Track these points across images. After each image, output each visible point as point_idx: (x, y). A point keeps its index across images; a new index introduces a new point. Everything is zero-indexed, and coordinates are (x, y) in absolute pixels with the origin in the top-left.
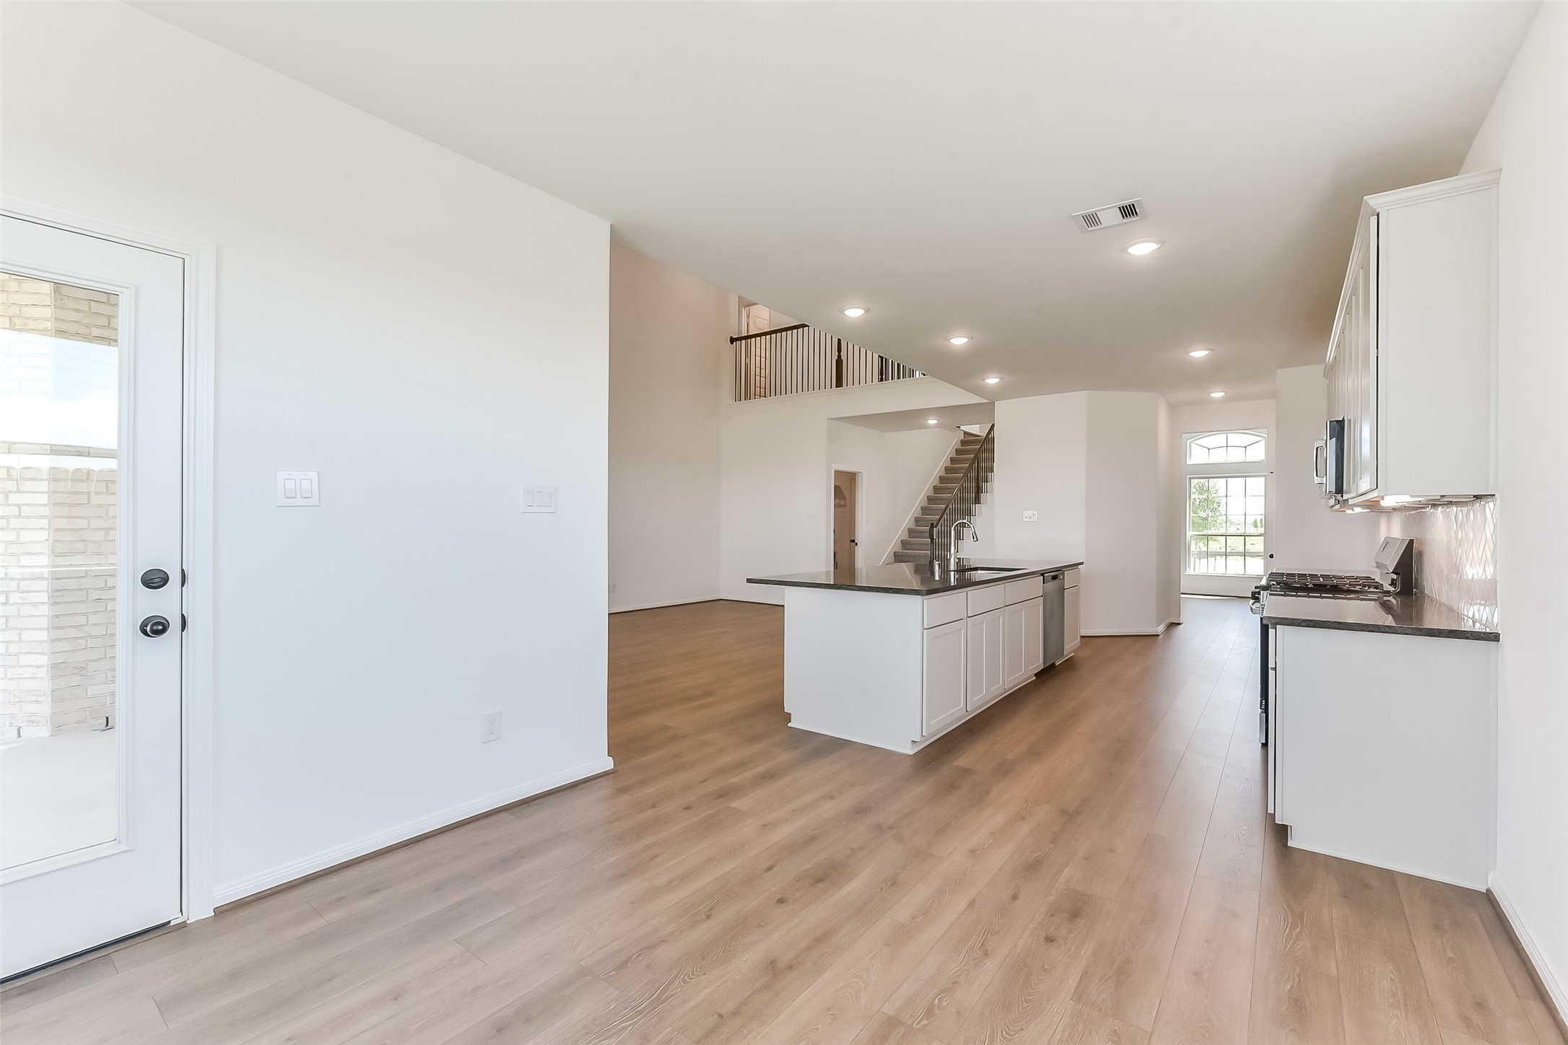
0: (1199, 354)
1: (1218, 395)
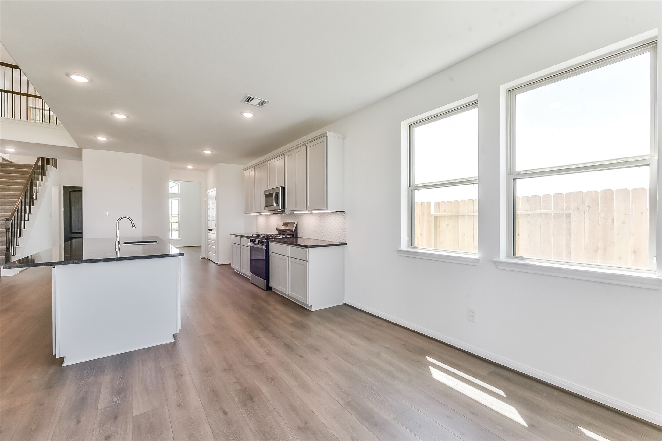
0: (208, 152)
1: (190, 167)
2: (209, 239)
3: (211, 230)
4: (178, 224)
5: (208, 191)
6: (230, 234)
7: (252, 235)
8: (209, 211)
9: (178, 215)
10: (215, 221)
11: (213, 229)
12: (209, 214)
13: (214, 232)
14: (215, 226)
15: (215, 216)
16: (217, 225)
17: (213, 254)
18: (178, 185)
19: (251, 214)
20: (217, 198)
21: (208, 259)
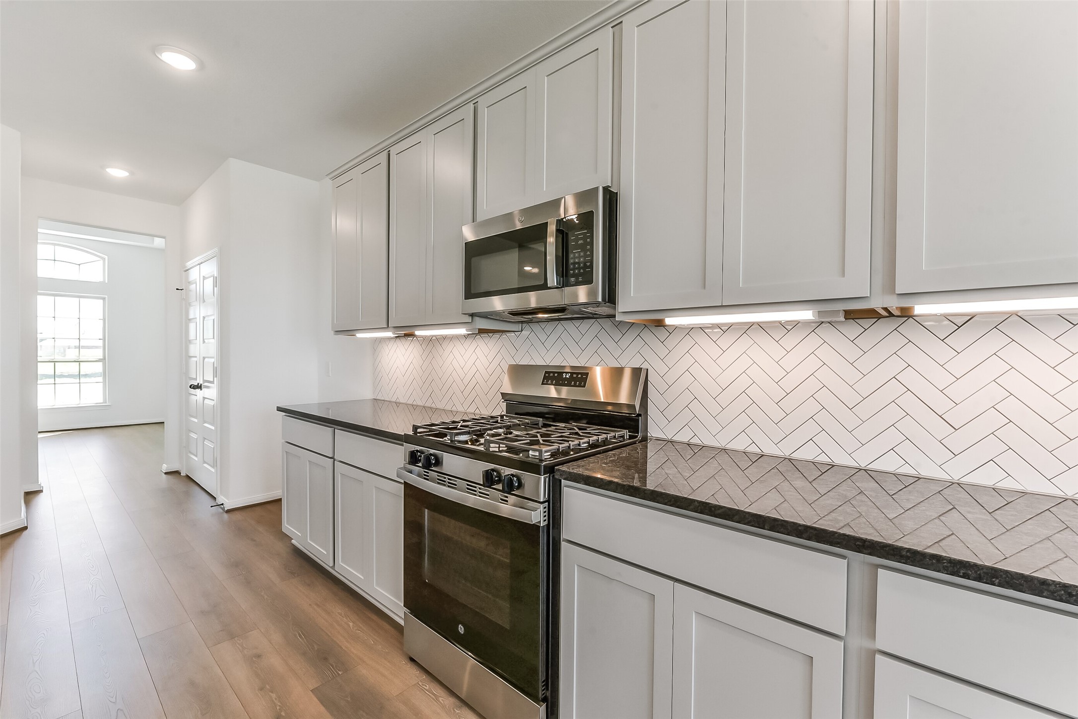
2: (193, 417)
3: (199, 387)
4: (100, 364)
5: (189, 264)
6: (279, 409)
7: (415, 428)
8: (192, 326)
9: (100, 343)
10: (212, 360)
11: (206, 384)
12: (192, 336)
13: (210, 393)
14: (215, 375)
15: (213, 341)
16: (223, 371)
17: (205, 465)
18: (104, 259)
19: (359, 335)
20: (222, 282)
21: (188, 477)
